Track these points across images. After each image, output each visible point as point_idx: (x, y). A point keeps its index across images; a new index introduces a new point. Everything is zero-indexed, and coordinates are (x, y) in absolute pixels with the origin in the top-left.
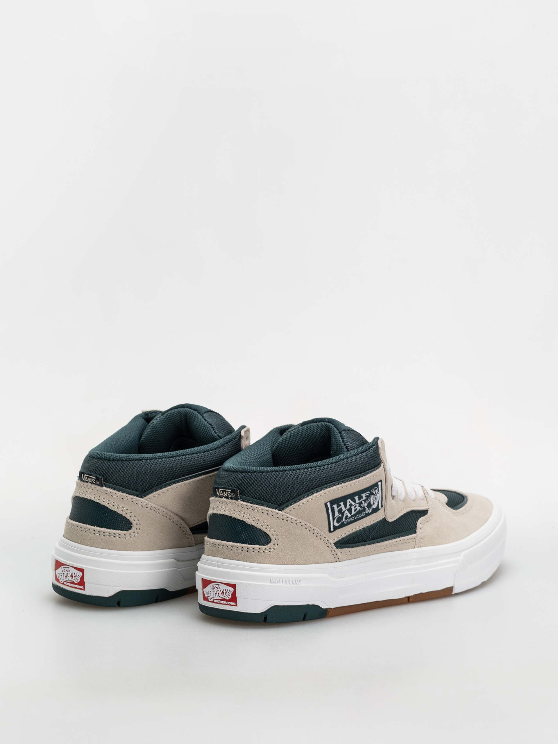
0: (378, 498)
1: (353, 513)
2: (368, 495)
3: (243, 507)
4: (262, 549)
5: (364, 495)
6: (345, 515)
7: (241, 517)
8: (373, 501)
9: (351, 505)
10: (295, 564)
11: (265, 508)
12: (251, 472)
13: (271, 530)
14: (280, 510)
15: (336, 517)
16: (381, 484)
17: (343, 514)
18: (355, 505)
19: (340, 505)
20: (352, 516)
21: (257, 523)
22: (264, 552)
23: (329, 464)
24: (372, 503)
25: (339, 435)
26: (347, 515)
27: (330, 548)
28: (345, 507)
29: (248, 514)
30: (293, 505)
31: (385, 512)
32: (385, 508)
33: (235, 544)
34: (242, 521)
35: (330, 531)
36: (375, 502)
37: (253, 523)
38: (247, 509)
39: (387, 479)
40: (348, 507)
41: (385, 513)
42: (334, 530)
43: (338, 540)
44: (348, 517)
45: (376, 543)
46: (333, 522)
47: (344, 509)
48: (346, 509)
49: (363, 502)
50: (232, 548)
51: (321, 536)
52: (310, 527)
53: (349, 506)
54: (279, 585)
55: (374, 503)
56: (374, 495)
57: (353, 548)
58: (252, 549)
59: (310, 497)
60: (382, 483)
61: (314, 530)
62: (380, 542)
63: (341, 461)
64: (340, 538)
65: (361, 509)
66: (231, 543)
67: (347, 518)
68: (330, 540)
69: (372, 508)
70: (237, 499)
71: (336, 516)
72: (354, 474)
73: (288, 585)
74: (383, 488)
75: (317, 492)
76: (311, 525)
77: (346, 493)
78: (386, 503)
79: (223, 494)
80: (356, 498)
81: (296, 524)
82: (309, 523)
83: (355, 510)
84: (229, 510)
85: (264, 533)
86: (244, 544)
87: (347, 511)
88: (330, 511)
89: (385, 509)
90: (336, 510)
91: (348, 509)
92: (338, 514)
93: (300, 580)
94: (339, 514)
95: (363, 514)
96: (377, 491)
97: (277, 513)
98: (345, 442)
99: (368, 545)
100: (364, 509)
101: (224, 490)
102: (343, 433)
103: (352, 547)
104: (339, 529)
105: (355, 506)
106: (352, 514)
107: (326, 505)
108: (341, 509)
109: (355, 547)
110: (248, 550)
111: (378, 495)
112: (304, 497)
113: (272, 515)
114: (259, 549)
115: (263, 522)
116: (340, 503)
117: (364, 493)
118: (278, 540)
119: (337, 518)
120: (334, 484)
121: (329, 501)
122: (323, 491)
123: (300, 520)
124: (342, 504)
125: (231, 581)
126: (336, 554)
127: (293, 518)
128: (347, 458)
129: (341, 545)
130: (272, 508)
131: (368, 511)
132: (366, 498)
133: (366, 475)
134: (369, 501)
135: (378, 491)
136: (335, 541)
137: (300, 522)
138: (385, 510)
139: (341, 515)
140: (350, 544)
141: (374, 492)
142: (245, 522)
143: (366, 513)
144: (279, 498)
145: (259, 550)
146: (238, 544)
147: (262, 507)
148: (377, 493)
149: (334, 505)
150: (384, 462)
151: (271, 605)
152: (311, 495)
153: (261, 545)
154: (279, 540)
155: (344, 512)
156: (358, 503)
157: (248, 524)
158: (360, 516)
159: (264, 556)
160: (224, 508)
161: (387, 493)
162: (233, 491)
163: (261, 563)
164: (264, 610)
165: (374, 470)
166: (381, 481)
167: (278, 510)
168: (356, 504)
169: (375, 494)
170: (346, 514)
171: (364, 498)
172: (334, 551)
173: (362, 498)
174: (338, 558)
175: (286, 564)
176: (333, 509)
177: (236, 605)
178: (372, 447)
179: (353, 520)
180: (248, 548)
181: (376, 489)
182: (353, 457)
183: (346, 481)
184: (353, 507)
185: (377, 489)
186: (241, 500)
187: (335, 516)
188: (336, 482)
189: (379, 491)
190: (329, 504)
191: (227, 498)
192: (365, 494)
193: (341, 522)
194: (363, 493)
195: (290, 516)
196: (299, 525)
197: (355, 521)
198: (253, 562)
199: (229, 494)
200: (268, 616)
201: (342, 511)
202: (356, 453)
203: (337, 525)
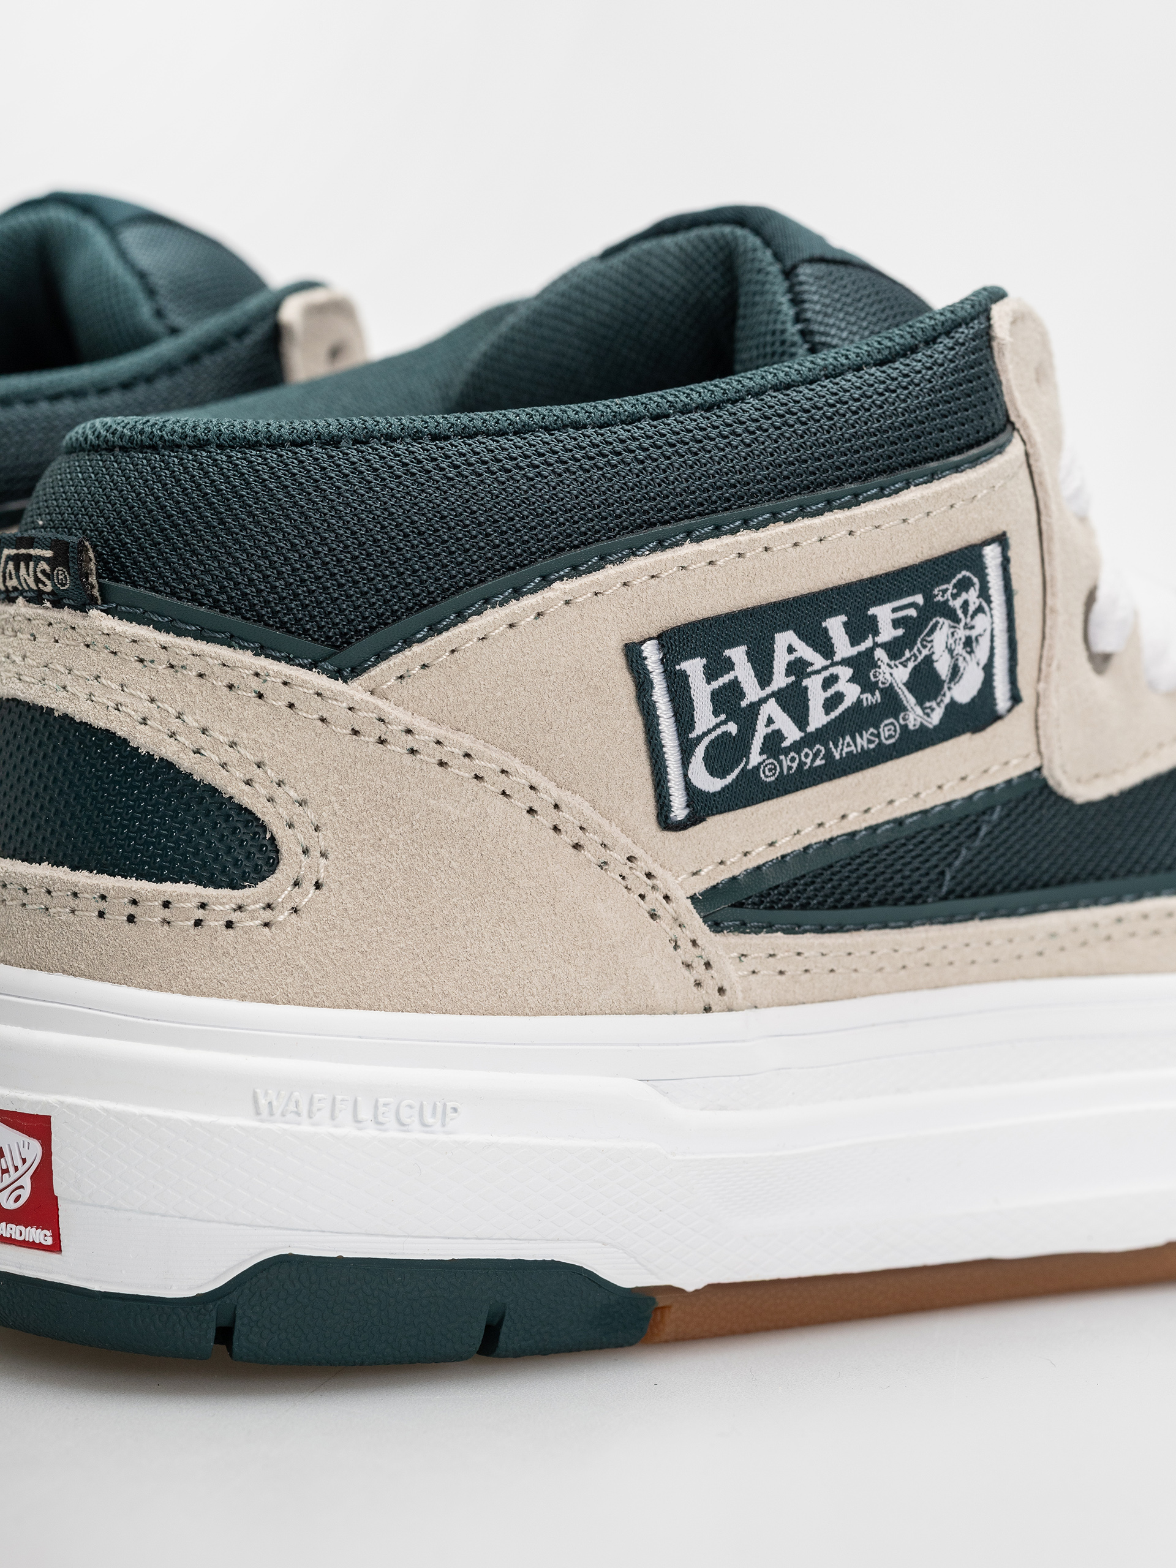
0: (985, 642)
1: (818, 718)
2: (912, 612)
3: (115, 653)
4: (218, 908)
5: (884, 613)
6: (761, 731)
7: (103, 712)
8: (947, 656)
9: (798, 668)
10: (426, 1009)
11: (245, 659)
12: (179, 446)
13: (278, 793)
14: (337, 674)
15: (699, 739)
16: (999, 560)
17: (748, 717)
18: (825, 668)
19: (729, 665)
20: (809, 740)
21: (197, 752)
22: (229, 925)
23: (667, 416)
24: (943, 667)
25: (779, 286)
26: (773, 727)
27: (665, 923)
28: (764, 676)
29: (145, 696)
30: (416, 648)
31: (1038, 736)
32: (1040, 710)
33: (63, 873)
34: (109, 735)
35: (665, 822)
36: (961, 663)
37: (168, 750)
38: (141, 661)
39: (1051, 539)
40: (780, 680)
41: (1038, 743)
42: (694, 819)
43: (723, 875)
44: (786, 744)
45: (982, 919)
46: (685, 762)
47: (752, 692)
48: (769, 690)
49: (880, 654)
50: (46, 899)
51: (604, 845)
52: (532, 788)
53: (788, 673)
54: (306, 1128)
55: (955, 672)
56: (957, 620)
57: (826, 936)
58: (158, 904)
59: (530, 601)
60: (1011, 554)
61: (562, 806)
62: (1011, 913)
63: (742, 399)
64: (737, 867)
65: (869, 699)
66: (44, 871)
67: (773, 743)
68: (668, 876)
69: (947, 700)
70: (82, 606)
71: (699, 729)
72: (820, 477)
73: (371, 1132)
74: (1015, 585)
75: (576, 571)
76: (537, 779)
77: (763, 593)
78: (1042, 685)
79: (18, 577)
80: (835, 626)
81: (442, 764)
82: (528, 762)
83: (830, 704)
84: (40, 672)
85: (239, 814)
86: (113, 875)
87: (772, 701)
88: (660, 696)
89: (1036, 721)
90: (701, 692)
91: (780, 690)
92: (715, 721)
93: (450, 1105)
94: (723, 717)
95: (888, 732)
96: (972, 596)
97: (319, 694)
98: (807, 321)
99: (932, 923)
100: (892, 704)
101: (22, 551)
102: (805, 272)
103: (821, 929)
104: (730, 816)
105: (826, 674)
106: (811, 728)
107: (632, 653)
108: (735, 688)
109: (840, 928)
110: (132, 910)
111: (981, 622)
112: (488, 601)
113: (291, 706)
114: (203, 906)
115: (232, 745)
116: (727, 653)
117: (889, 601)
118: (323, 855)
119: (706, 741)
120: (689, 534)
121: (655, 635)
122: (611, 571)
123: (467, 742)
124: (738, 654)
125: (24, 1095)
126: (708, 965)
127: (418, 723)
128: (788, 386)
129: (746, 913)
130: (289, 661)
131: (914, 716)
132: (900, 632)
133: (897, 492)
134: (925, 652)
135: (984, 594)
136: (700, 885)
137: (467, 755)
138: (1037, 728)
139: (732, 728)
140: (804, 907)
141: (957, 604)
142: (125, 742)
143: (904, 728)
144: (334, 600)
145: (200, 914)
146: (83, 878)
147: (225, 652)
148: (972, 608)
149: (686, 659)
150: (1030, 437)
151: (260, 1254)
152: (532, 591)
153: (218, 886)
154: (331, 856)
155: (755, 707)
156: (845, 662)
157: (143, 751)
158: (863, 742)
159: (232, 952)
160: (18, 659)
161: (1048, 623)
162: (63, 555)
163: (210, 995)
164: (215, 1279)
165: (957, 468)
166: (1002, 540)
167: (324, 671)
168: (833, 664)
169: (965, 612)
170: (770, 721)
171: (887, 633)
172: (694, 943)
173: (876, 633)
174: (721, 991)
175: (370, 1008)
176: (678, 688)
177: (56, 1247)
178: (947, 334)
179: (819, 762)
180: (134, 902)
181: (964, 586)
182: (826, 382)
183: (767, 516)
184: (813, 684)
185: (973, 585)
186: (107, 612)
187: (691, 726)
188: (698, 520)
189: (989, 602)
190: (651, 653)
191: (36, 598)
192: (894, 610)
193: (737, 771)
194: (881, 602)
195: (400, 716)
196: (461, 770)
197: (834, 770)
198: (160, 988)
199: (43, 572)
200: (238, 1323)
201: (744, 704)
202: (845, 361)
203: (710, 784)
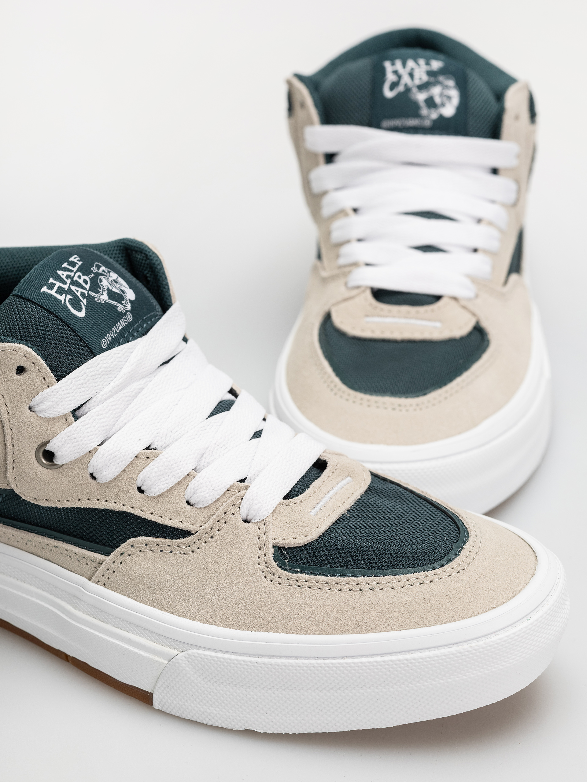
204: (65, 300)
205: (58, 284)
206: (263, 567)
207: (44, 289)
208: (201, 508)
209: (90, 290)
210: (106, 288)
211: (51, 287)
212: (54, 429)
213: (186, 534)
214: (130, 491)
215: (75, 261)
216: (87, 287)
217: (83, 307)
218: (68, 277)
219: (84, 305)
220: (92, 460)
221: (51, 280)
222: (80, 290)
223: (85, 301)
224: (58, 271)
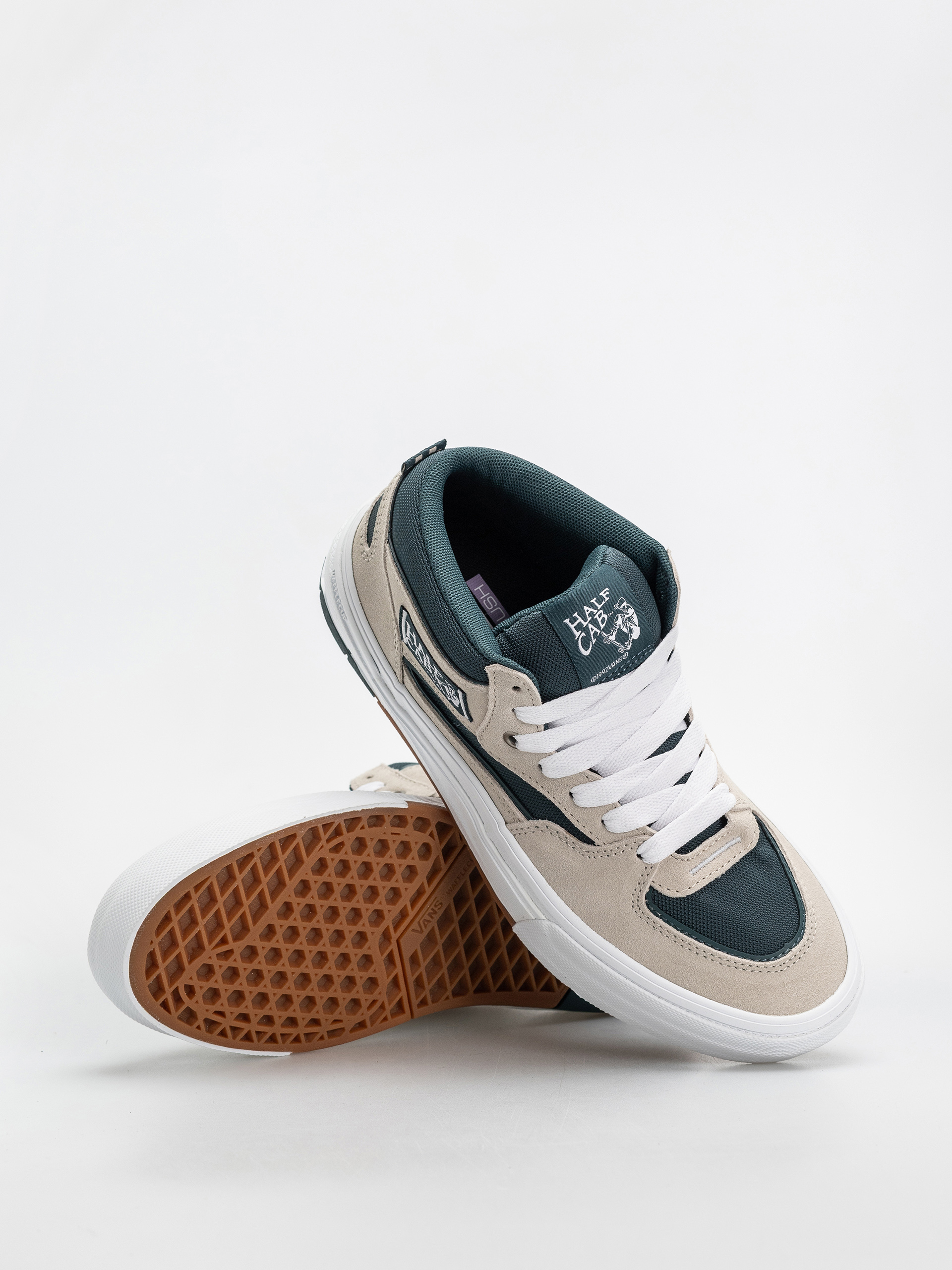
1: (425, 665)
47: (416, 644)
71: (407, 634)
108: (413, 639)
119: (408, 638)
124: (414, 635)
204: (579, 637)
205: (580, 620)
206: (635, 898)
207: (567, 621)
208: (610, 832)
209: (603, 630)
210: (618, 627)
211: (573, 620)
212: (525, 730)
213: (590, 842)
214: (563, 793)
215: (604, 596)
216: (602, 626)
217: (591, 646)
218: (591, 614)
219: (592, 644)
220: (545, 759)
221: (576, 615)
222: (595, 629)
223: (594, 641)
224: (585, 607)
